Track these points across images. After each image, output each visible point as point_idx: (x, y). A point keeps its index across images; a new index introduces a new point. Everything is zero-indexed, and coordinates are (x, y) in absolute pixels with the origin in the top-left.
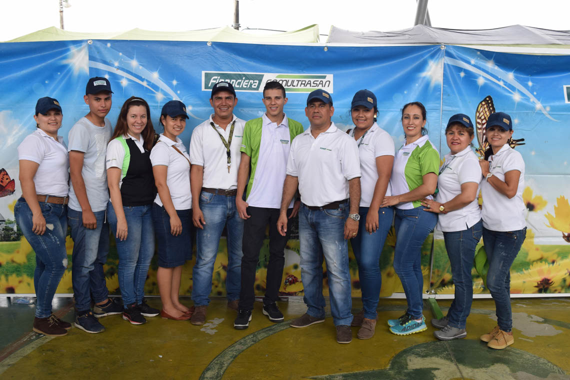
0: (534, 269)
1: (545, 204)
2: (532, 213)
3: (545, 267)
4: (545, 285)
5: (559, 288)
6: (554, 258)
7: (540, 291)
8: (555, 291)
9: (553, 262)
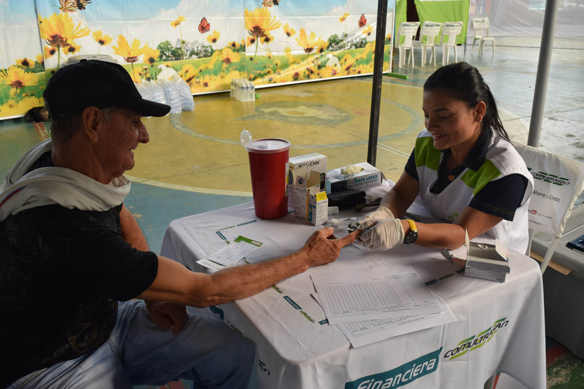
0: (291, 68)
1: (294, 33)
2: (289, 38)
3: (295, 66)
4: (296, 77)
5: (303, 77)
6: (299, 61)
7: (295, 80)
8: (301, 79)
9: (299, 63)
